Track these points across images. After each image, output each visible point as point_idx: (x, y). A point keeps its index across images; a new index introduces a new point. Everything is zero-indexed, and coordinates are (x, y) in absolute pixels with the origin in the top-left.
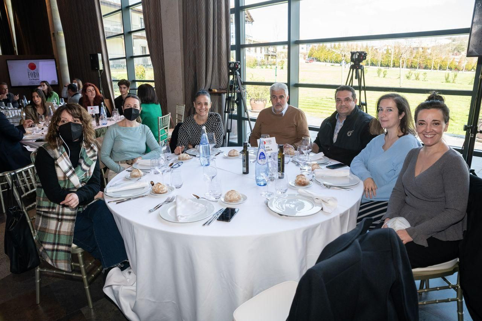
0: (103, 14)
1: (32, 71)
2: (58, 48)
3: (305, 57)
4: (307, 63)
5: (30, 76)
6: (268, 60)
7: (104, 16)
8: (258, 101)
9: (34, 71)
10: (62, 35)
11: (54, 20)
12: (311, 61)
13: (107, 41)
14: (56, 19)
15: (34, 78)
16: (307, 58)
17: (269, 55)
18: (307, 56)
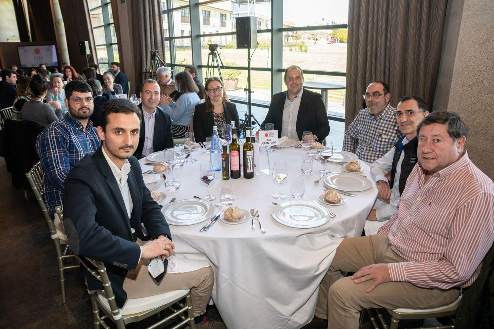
0: (90, 9)
1: (37, 55)
2: (60, 36)
3: (328, 38)
4: (329, 44)
5: (36, 59)
6: (288, 41)
7: (91, 10)
8: (229, 81)
9: (39, 55)
10: (62, 24)
11: (56, 12)
12: (333, 42)
13: (94, 30)
14: (57, 11)
15: (39, 61)
16: (330, 39)
17: (289, 36)
18: (330, 37)
